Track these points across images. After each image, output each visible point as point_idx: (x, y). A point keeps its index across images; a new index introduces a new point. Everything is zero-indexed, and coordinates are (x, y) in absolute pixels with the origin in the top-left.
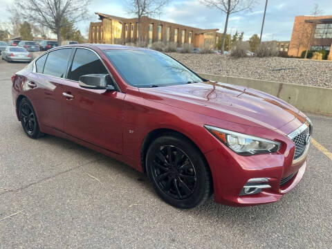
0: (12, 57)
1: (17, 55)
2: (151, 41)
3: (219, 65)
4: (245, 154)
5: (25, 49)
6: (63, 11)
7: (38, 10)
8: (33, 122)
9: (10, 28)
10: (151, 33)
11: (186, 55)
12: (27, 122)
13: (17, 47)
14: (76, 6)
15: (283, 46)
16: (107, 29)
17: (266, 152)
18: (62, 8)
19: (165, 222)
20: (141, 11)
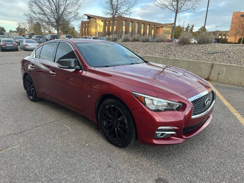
0: (27, 47)
1: (30, 46)
2: (124, 33)
3: (169, 50)
4: (157, 111)
5: (36, 41)
6: (62, 15)
7: (45, 14)
8: (33, 91)
9: (27, 26)
10: (124, 28)
11: (146, 43)
12: (30, 90)
13: (31, 40)
14: (70, 10)
15: (224, 35)
16: (93, 25)
17: (173, 110)
18: (61, 12)
19: (107, 155)
20: (115, 12)
